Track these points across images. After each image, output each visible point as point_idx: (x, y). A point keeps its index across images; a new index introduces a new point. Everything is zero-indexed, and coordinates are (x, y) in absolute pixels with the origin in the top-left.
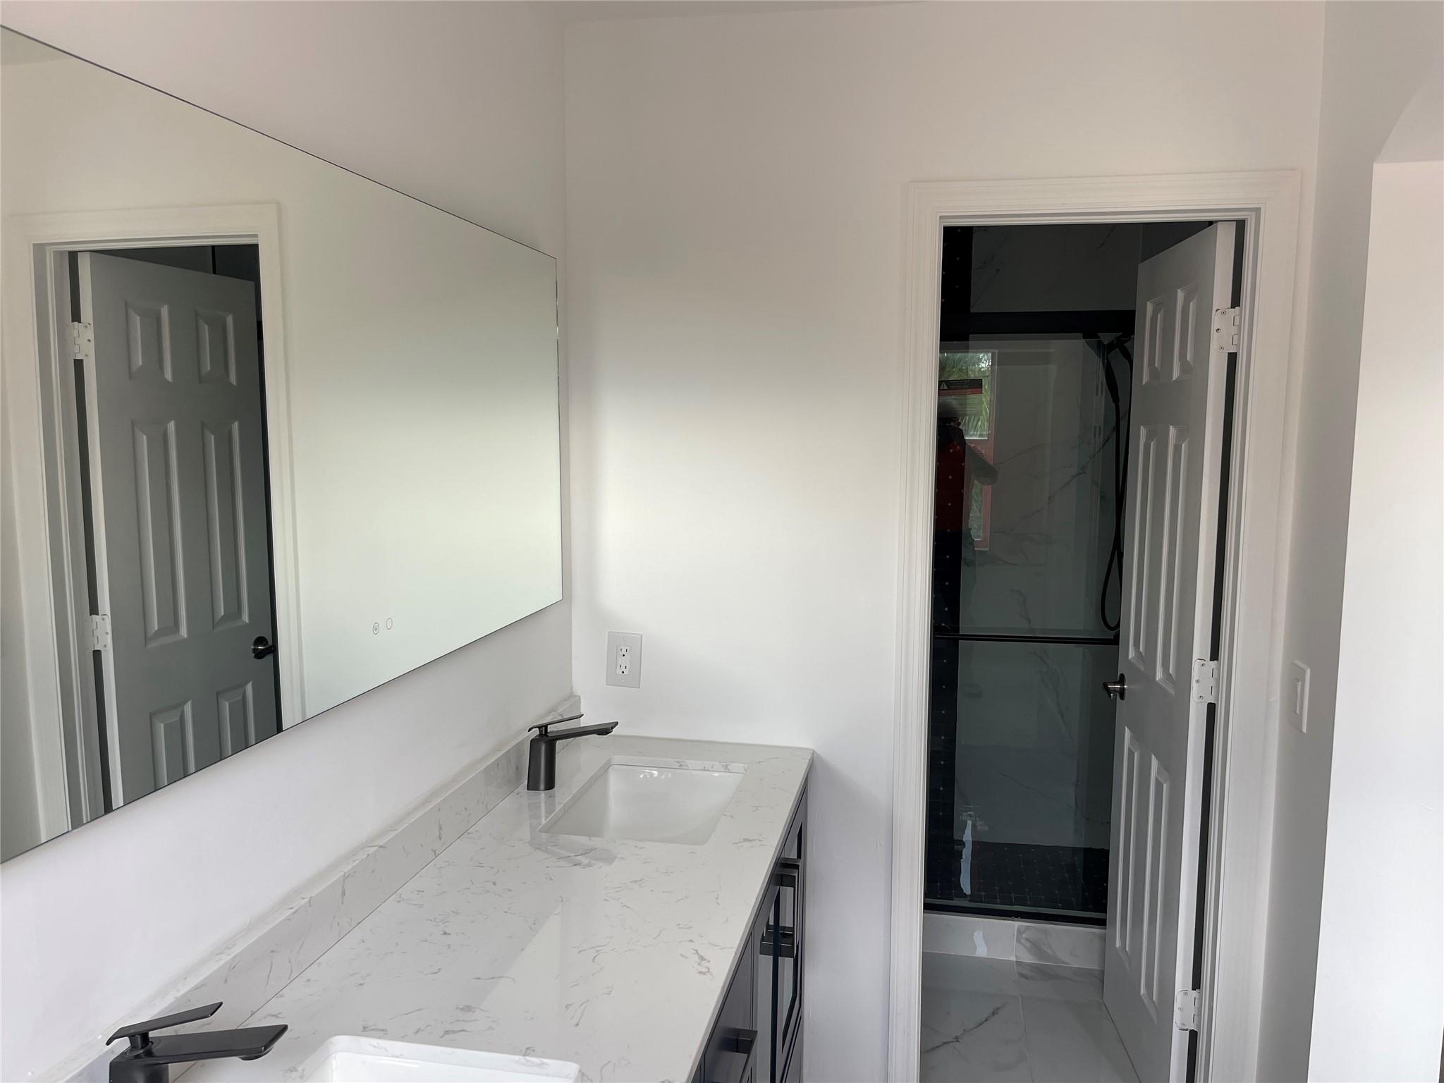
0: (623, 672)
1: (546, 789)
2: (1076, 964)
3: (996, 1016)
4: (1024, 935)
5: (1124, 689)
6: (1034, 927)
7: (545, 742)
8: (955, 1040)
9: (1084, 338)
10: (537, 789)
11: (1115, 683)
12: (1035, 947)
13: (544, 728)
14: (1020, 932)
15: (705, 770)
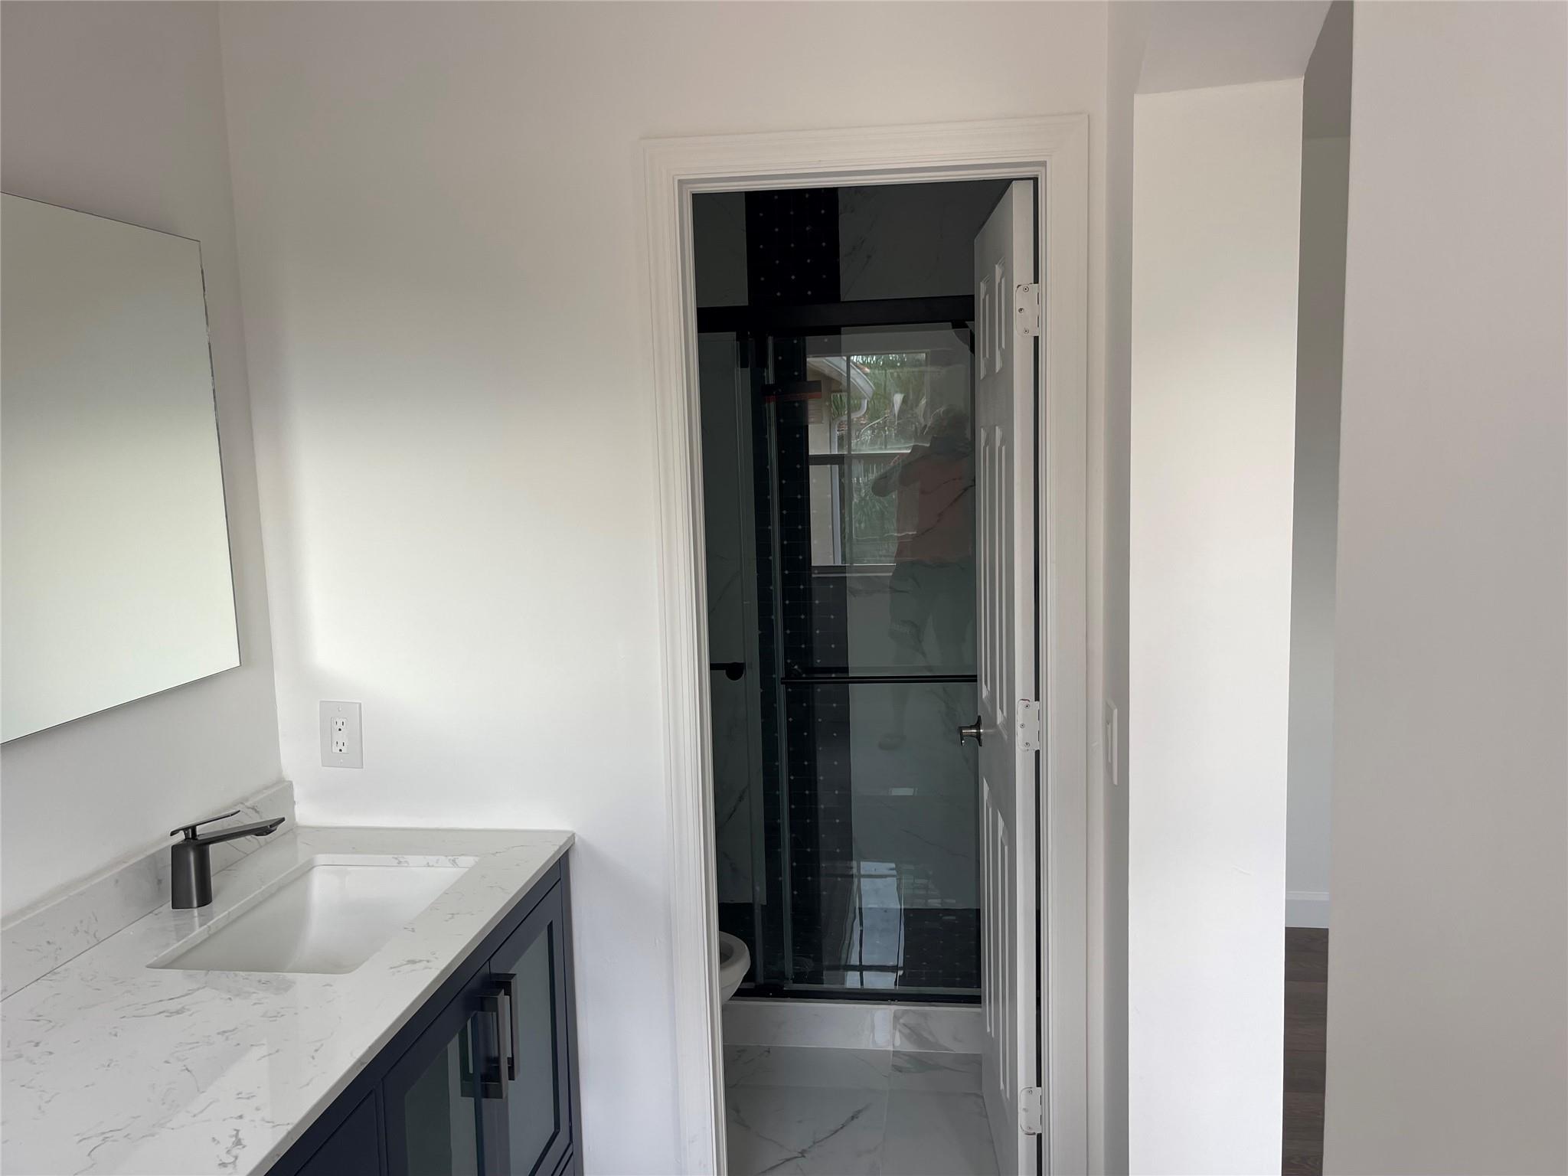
0: (341, 750)
1: (199, 906)
2: (959, 1049)
3: (855, 1120)
4: (901, 1021)
5: (980, 732)
6: (914, 1012)
7: (194, 849)
8: (800, 1155)
9: (953, 328)
10: (190, 906)
11: (971, 727)
12: (914, 1033)
13: (190, 830)
14: (896, 1018)
15: (429, 866)
